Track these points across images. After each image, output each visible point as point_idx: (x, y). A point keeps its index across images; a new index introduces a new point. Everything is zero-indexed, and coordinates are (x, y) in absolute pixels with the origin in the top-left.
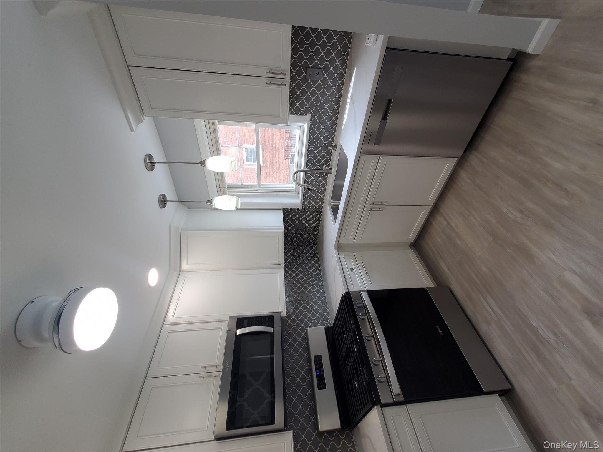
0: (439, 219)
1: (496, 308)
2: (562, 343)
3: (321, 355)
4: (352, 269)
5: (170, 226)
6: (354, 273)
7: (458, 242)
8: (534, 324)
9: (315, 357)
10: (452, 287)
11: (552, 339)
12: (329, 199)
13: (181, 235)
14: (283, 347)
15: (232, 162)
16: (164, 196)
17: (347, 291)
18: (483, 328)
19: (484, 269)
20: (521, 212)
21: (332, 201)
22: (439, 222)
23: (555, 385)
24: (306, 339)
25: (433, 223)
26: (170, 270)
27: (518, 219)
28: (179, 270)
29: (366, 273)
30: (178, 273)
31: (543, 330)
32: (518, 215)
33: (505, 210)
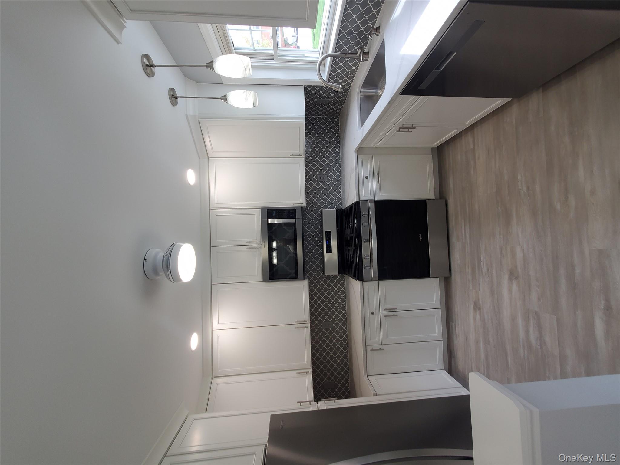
0: (469, 137)
1: (468, 235)
2: (488, 275)
3: (331, 231)
4: (367, 177)
5: (187, 116)
6: (368, 181)
7: (472, 173)
8: (482, 258)
9: (326, 232)
10: (449, 201)
11: (485, 270)
12: (359, 87)
13: (199, 123)
14: (303, 228)
15: (245, 69)
16: (172, 90)
17: (358, 201)
18: (453, 240)
19: (477, 207)
20: (528, 188)
21: (362, 90)
22: (467, 141)
23: (471, 287)
24: (321, 215)
25: (463, 137)
26: (199, 158)
27: (522, 192)
28: (207, 157)
29: (379, 182)
30: (207, 159)
31: (483, 264)
32: (525, 189)
33: (519, 177)
